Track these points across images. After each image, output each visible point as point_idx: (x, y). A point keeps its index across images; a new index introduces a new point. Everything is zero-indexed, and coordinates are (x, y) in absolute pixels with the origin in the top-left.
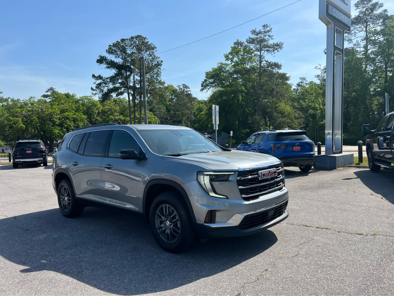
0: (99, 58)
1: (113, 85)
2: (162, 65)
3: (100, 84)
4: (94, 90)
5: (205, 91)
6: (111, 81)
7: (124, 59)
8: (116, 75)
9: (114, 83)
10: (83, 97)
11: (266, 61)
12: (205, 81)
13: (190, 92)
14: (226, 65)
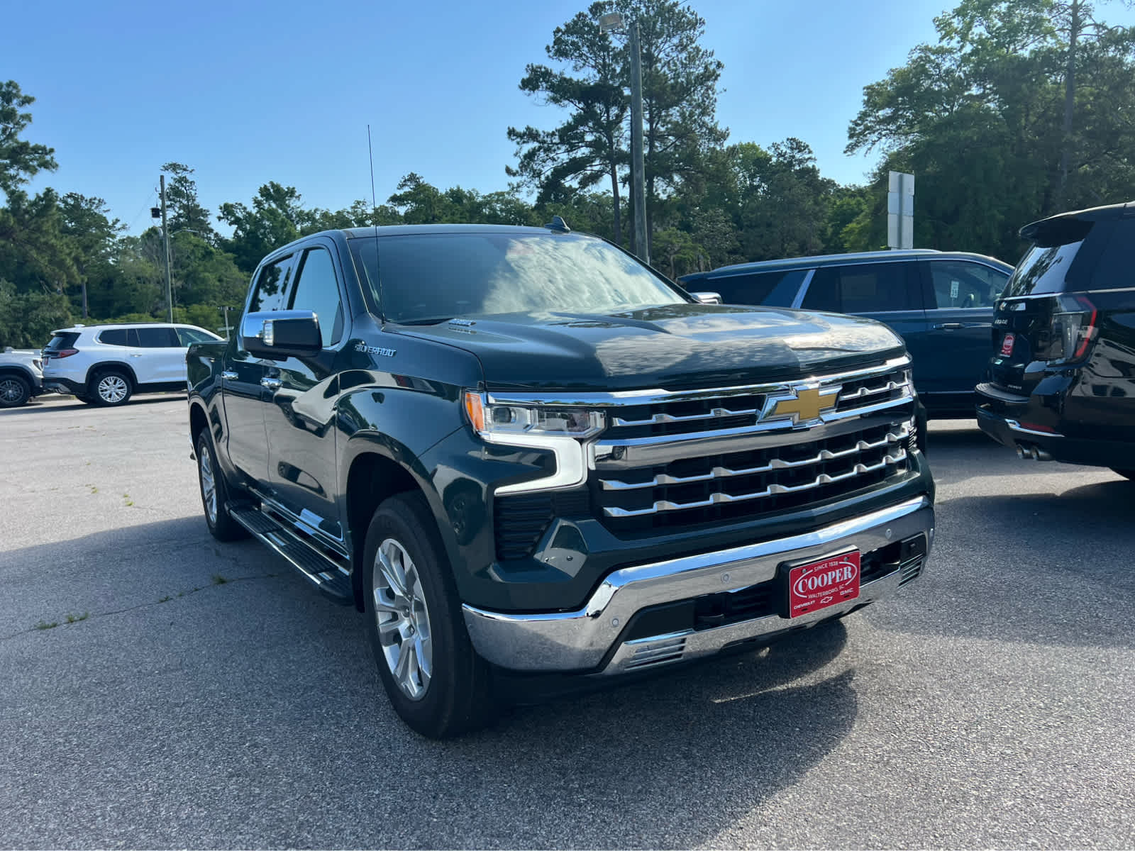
0: (526, 76)
1: (568, 151)
2: (719, 78)
3: (530, 156)
4: (514, 175)
5: (861, 151)
6: (562, 142)
7: (603, 68)
8: (579, 120)
9: (572, 148)
10: (490, 196)
11: (1097, 26)
12: (863, 116)
13: (810, 164)
14: (941, 52)
